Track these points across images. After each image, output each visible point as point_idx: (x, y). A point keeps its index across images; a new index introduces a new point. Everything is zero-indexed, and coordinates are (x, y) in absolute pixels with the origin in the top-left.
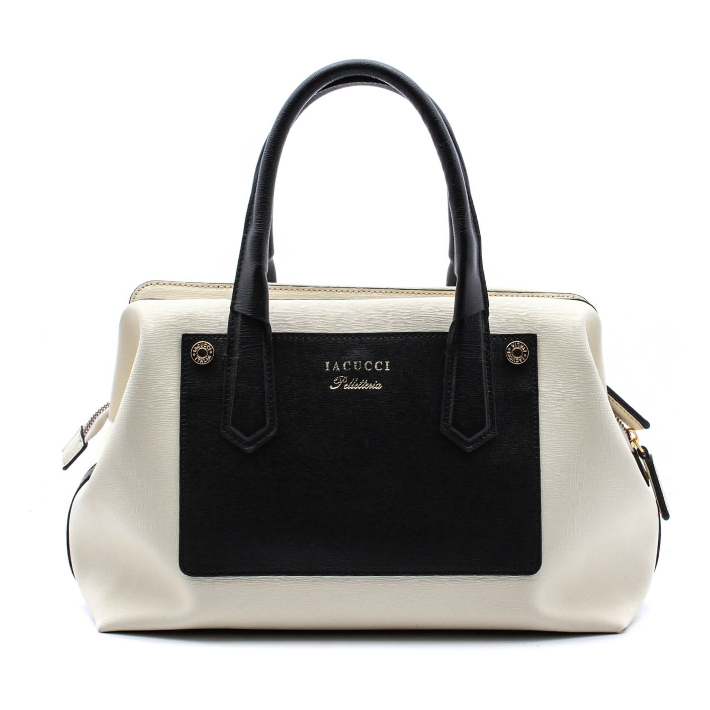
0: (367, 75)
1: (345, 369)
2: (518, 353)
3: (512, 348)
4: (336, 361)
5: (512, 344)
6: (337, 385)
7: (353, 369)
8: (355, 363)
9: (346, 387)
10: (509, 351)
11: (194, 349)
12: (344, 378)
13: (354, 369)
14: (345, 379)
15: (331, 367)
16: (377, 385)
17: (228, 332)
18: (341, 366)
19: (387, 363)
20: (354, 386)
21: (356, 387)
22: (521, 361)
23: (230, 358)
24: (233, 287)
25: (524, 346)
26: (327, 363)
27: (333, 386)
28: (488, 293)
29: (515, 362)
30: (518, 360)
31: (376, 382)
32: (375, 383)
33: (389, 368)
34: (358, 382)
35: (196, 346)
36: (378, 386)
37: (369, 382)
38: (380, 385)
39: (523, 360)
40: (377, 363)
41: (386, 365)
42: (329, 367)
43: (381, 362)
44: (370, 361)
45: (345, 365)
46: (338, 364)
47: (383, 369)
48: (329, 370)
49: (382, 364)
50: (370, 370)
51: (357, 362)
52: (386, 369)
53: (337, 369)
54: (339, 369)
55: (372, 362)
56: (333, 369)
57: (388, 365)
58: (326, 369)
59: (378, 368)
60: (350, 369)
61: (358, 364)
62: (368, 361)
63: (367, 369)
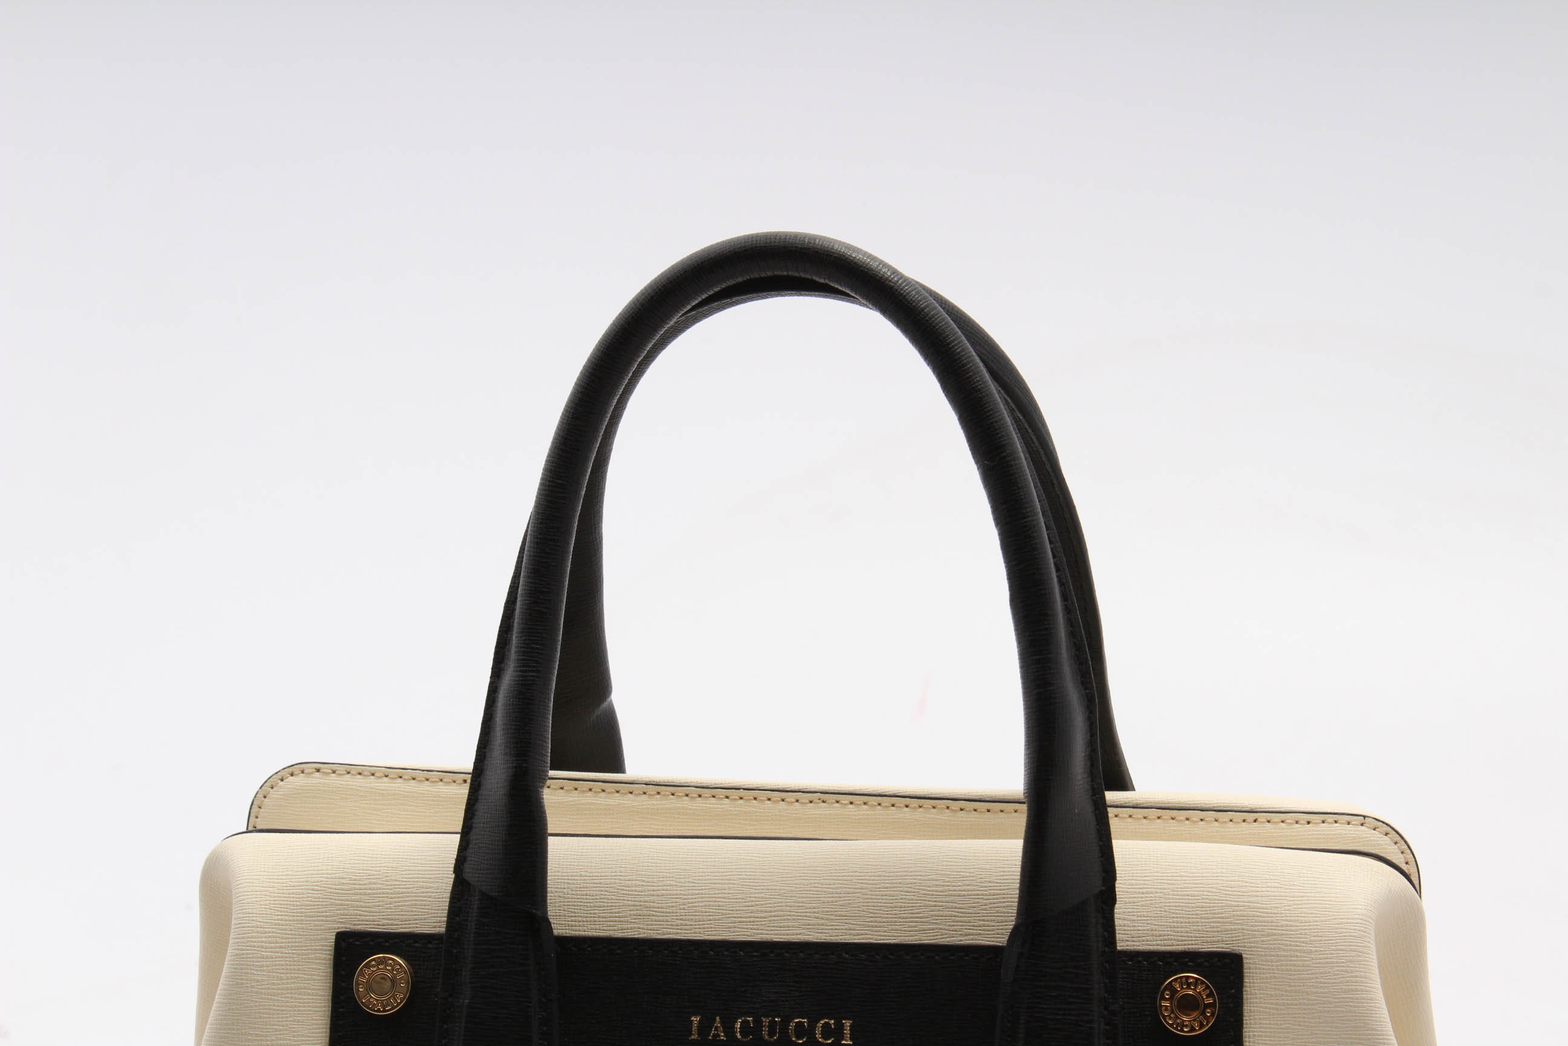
0: (803, 275)
1: (738, 1035)
2: (1188, 1004)
3: (1174, 992)
4: (717, 1016)
5: (1175, 980)
7: (759, 1038)
8: (766, 1022)
10: (1166, 999)
11: (362, 974)
13: (761, 1038)
15: (704, 1028)
17: (448, 927)
18: (729, 1029)
19: (847, 1023)
22: (1196, 1025)
23: (450, 1000)
24: (469, 781)
25: (1207, 987)
26: (695, 1019)
28: (1109, 810)
29: (1182, 1030)
30: (1188, 1025)
33: (851, 1039)
35: (368, 966)
39: (1201, 1026)
40: (822, 1022)
41: (844, 1030)
42: (698, 1030)
43: (831, 1020)
44: (804, 1019)
45: (739, 1026)
46: (722, 1022)
47: (835, 1040)
48: (700, 1039)
49: (833, 1027)
50: (804, 1042)
51: (770, 1019)
52: (843, 1039)
53: (719, 1036)
54: (725, 1036)
55: (809, 1022)
56: (708, 1036)
57: (850, 1030)
58: (691, 1034)
59: (822, 1037)
60: (751, 1037)
61: (772, 1024)
62: (797, 1018)
63: (796, 1038)
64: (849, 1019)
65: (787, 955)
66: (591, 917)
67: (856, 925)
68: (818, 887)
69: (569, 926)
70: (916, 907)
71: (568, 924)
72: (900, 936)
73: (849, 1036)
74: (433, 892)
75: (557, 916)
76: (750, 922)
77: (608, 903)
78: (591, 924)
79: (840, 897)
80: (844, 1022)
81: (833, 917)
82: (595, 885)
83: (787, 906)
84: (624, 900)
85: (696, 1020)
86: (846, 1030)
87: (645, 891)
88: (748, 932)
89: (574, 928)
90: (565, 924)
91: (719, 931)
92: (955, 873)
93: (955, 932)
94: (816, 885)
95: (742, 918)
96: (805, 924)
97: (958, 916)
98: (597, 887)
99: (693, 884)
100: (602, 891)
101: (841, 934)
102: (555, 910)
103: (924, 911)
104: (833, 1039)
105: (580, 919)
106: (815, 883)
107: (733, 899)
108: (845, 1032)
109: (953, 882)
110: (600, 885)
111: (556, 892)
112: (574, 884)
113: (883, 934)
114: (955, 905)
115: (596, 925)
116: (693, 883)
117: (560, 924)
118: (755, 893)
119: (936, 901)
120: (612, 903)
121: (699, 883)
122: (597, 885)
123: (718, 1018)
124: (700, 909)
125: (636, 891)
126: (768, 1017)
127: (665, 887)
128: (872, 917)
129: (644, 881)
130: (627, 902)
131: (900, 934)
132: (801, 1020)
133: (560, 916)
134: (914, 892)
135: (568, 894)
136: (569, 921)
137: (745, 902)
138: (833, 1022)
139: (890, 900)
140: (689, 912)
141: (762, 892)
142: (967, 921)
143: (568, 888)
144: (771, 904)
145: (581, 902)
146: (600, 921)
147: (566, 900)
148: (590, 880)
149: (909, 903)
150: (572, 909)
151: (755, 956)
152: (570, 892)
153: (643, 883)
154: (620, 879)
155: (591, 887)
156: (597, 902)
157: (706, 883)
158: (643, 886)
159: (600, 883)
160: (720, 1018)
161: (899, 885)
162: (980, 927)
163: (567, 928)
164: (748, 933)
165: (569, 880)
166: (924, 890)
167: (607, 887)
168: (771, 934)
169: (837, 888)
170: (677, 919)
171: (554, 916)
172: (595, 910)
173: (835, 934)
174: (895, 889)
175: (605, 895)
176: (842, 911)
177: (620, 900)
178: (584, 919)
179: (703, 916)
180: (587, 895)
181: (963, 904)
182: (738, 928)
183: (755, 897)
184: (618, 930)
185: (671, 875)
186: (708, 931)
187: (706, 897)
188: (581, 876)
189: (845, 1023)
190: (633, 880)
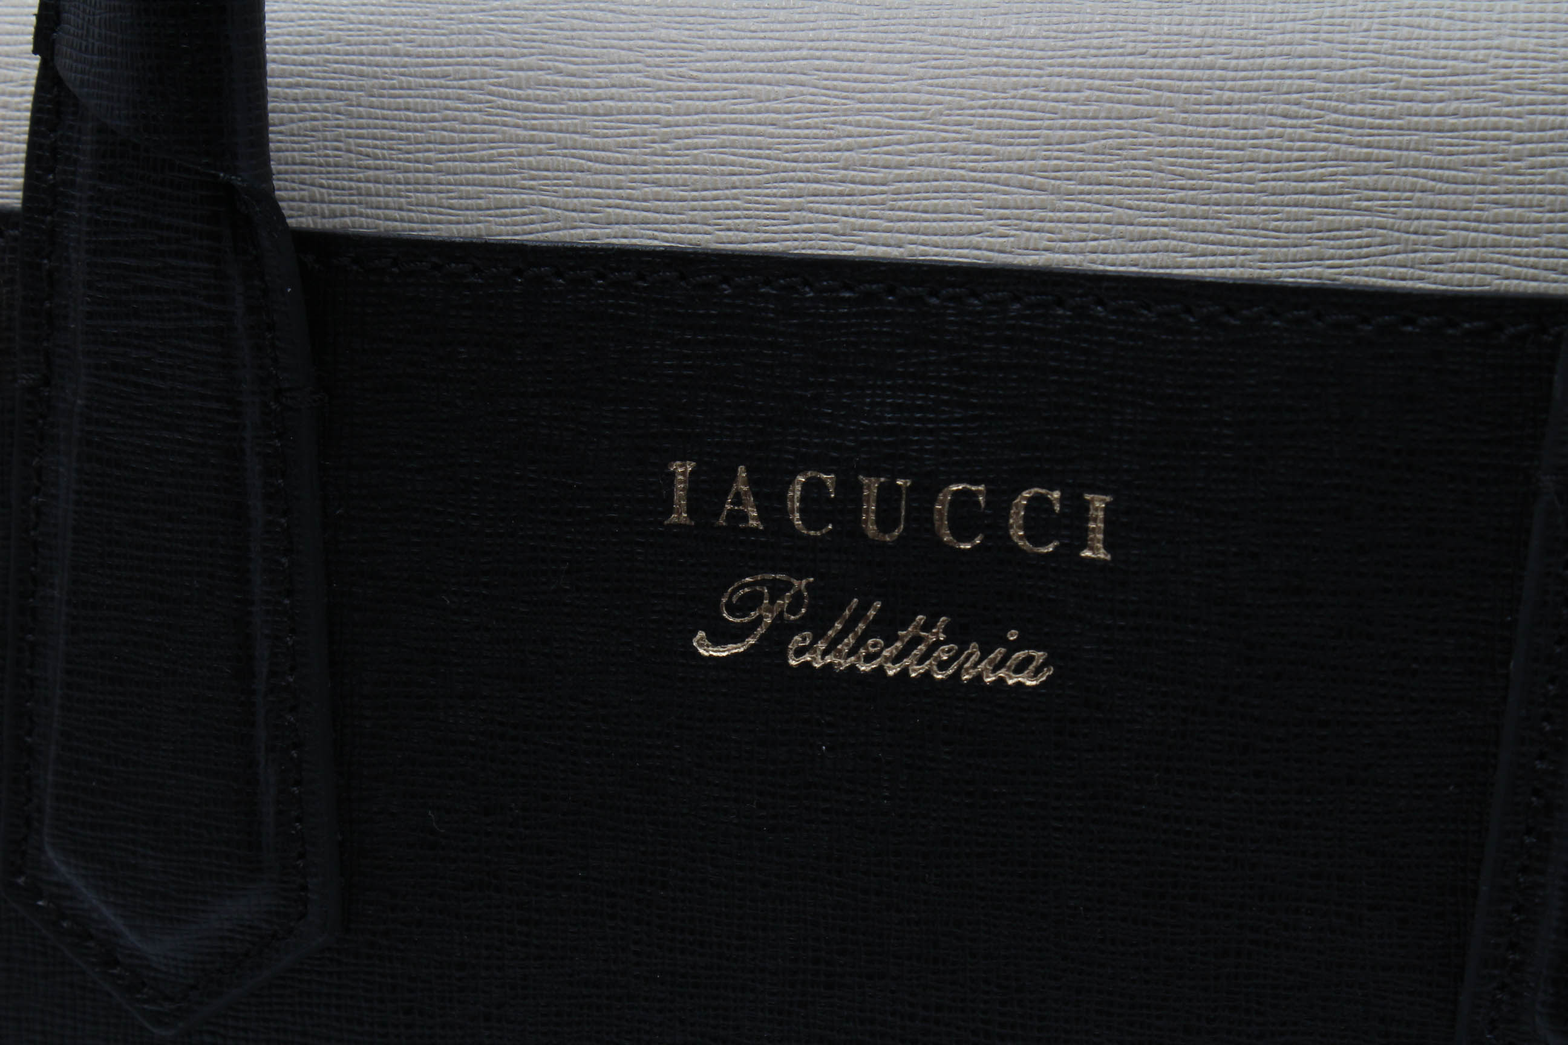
1: (797, 519)
4: (739, 461)
6: (737, 634)
7: (853, 529)
8: (871, 486)
9: (800, 652)
12: (790, 586)
13: (859, 532)
14: (797, 599)
15: (705, 497)
16: (1020, 655)
17: (26, 199)
18: (771, 500)
19: (1098, 503)
20: (853, 652)
21: (869, 658)
26: (682, 471)
27: (717, 639)
31: (1013, 636)
32: (1005, 643)
33: (1107, 545)
34: (886, 628)
36: (1019, 669)
37: (958, 635)
38: (1040, 656)
40: (1026, 494)
41: (1087, 520)
42: (689, 500)
43: (1052, 490)
44: (976, 483)
45: (798, 493)
46: (750, 481)
47: (1062, 545)
48: (693, 523)
49: (1057, 508)
50: (975, 548)
51: (882, 480)
52: (1084, 547)
53: (745, 518)
54: (760, 518)
55: (989, 493)
56: (717, 515)
57: (1106, 521)
58: (671, 511)
59: (1027, 537)
60: (830, 527)
61: (888, 496)
62: (958, 481)
63: (953, 534)
64: (1104, 492)
65: (934, 301)
66: (418, 171)
67: (1138, 209)
68: (1033, 98)
69: (360, 194)
70: (1313, 160)
71: (358, 188)
72: (1263, 246)
73: (1100, 536)
74: (12, 94)
75: (328, 165)
76: (841, 194)
77: (463, 131)
78: (417, 191)
79: (1095, 129)
80: (1088, 497)
81: (1072, 186)
82: (430, 81)
83: (944, 151)
84: (505, 125)
85: (683, 474)
86: (1095, 520)
87: (562, 100)
88: (835, 222)
89: (374, 199)
90: (351, 188)
91: (758, 217)
92: (1431, 62)
93: (1424, 238)
94: (1031, 92)
95: (818, 182)
96: (992, 203)
97: (1432, 191)
98: (435, 87)
99: (693, 84)
100: (448, 98)
101: (1092, 235)
102: (326, 148)
103: (1335, 174)
104: (1056, 543)
105: (390, 175)
106: (1026, 86)
107: (798, 127)
108: (1092, 525)
109: (1424, 87)
110: (443, 81)
111: (329, 98)
112: (377, 78)
113: (1213, 237)
114: (1425, 156)
115: (429, 192)
116: (692, 78)
117: (337, 188)
118: (859, 112)
119: (1369, 145)
120: (473, 132)
121: (707, 81)
122: (436, 81)
123: (741, 469)
124: (704, 153)
125: (537, 100)
126: (879, 476)
127: (614, 90)
128: (1182, 188)
129: (559, 72)
130: (513, 130)
131: (1261, 240)
132: (968, 486)
133: (336, 165)
134: (1308, 117)
135: (359, 105)
136: (359, 181)
137: (830, 137)
138: (1056, 495)
139: (1236, 138)
140: (678, 164)
141: (879, 110)
142: (1460, 205)
143: (361, 88)
144: (899, 143)
145: (393, 128)
146: (440, 183)
147: (353, 122)
148: (417, 65)
149: (1290, 149)
150: (368, 146)
151: (843, 299)
152: (365, 100)
153: (558, 78)
154: (497, 66)
155: (420, 87)
156: (434, 129)
157: (725, 81)
158: (556, 84)
159: (445, 76)
160: (748, 470)
161: (1263, 96)
162: (1496, 222)
163: (355, 198)
164: (835, 225)
165: (363, 64)
166: (1336, 112)
167: (462, 88)
168: (899, 231)
169: (1088, 101)
170: (645, 182)
171: (321, 165)
172: (429, 150)
173: (1075, 234)
174: (1253, 107)
175: (457, 109)
176: (1097, 170)
177: (495, 123)
178: (400, 176)
179: (715, 173)
180: (408, 109)
181: (1451, 154)
182: (811, 211)
183: (859, 125)
184: (488, 209)
185: (632, 55)
186: (728, 218)
187: (724, 122)
188: (396, 55)
189: (1092, 501)
190: (531, 69)
